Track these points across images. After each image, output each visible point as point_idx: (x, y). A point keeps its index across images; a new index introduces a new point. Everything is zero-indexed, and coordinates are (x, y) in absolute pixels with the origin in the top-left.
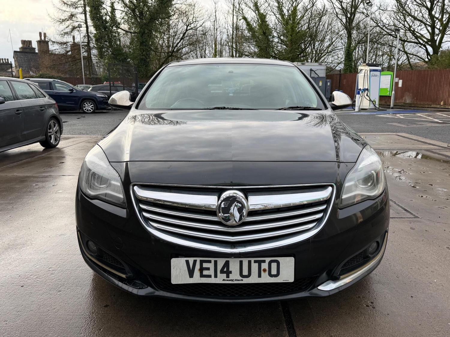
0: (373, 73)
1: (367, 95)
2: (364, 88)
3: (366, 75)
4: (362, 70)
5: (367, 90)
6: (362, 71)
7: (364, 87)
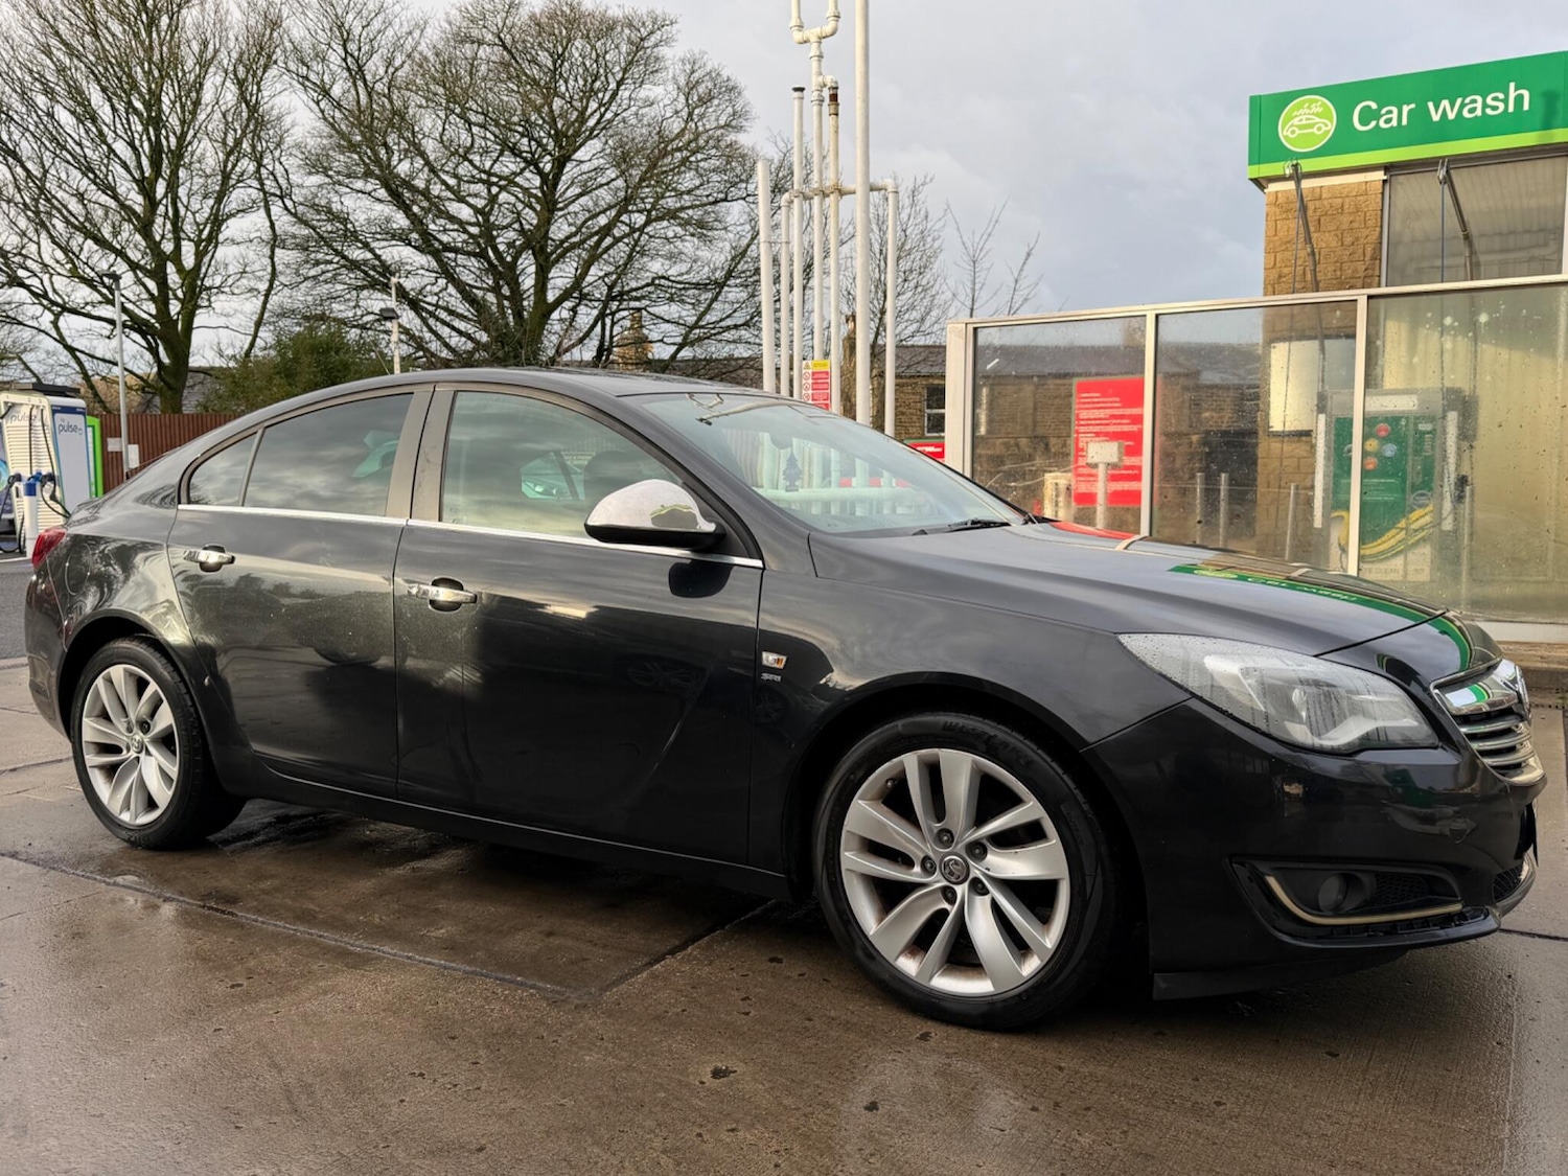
0: (63, 420)
1: (53, 497)
2: (34, 473)
3: (38, 423)
4: (14, 405)
5: (51, 478)
6: (17, 409)
7: (34, 469)
